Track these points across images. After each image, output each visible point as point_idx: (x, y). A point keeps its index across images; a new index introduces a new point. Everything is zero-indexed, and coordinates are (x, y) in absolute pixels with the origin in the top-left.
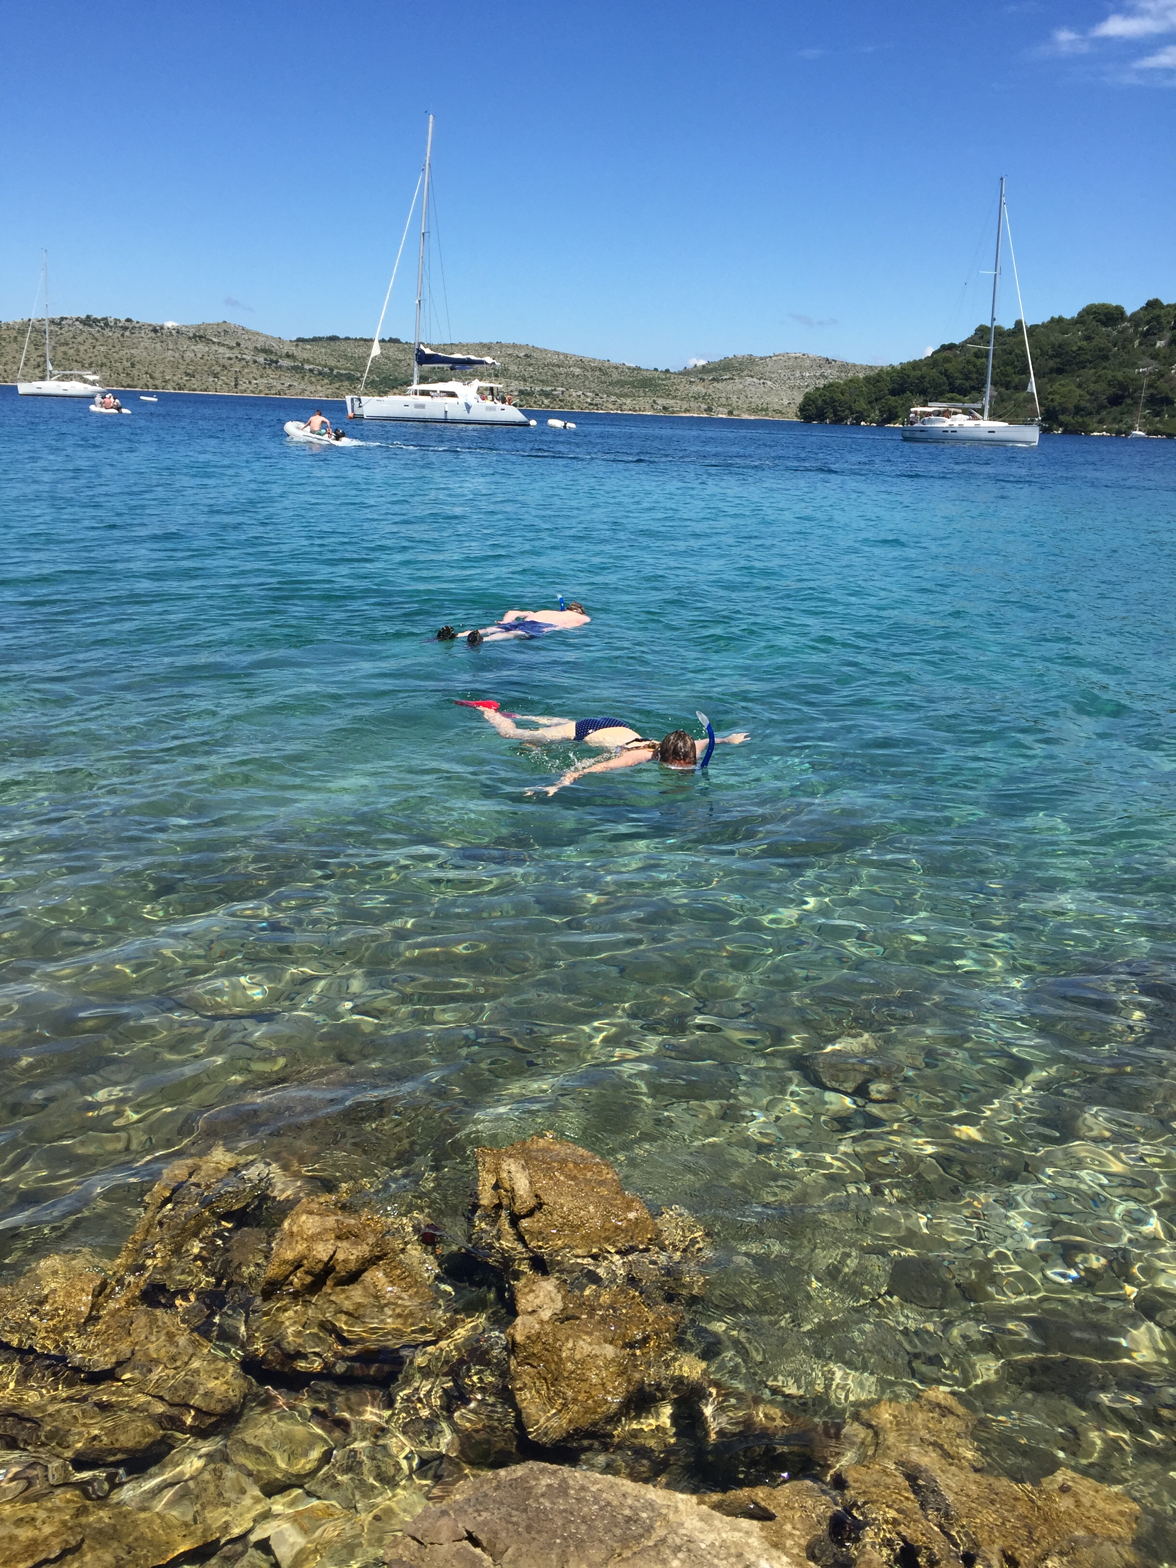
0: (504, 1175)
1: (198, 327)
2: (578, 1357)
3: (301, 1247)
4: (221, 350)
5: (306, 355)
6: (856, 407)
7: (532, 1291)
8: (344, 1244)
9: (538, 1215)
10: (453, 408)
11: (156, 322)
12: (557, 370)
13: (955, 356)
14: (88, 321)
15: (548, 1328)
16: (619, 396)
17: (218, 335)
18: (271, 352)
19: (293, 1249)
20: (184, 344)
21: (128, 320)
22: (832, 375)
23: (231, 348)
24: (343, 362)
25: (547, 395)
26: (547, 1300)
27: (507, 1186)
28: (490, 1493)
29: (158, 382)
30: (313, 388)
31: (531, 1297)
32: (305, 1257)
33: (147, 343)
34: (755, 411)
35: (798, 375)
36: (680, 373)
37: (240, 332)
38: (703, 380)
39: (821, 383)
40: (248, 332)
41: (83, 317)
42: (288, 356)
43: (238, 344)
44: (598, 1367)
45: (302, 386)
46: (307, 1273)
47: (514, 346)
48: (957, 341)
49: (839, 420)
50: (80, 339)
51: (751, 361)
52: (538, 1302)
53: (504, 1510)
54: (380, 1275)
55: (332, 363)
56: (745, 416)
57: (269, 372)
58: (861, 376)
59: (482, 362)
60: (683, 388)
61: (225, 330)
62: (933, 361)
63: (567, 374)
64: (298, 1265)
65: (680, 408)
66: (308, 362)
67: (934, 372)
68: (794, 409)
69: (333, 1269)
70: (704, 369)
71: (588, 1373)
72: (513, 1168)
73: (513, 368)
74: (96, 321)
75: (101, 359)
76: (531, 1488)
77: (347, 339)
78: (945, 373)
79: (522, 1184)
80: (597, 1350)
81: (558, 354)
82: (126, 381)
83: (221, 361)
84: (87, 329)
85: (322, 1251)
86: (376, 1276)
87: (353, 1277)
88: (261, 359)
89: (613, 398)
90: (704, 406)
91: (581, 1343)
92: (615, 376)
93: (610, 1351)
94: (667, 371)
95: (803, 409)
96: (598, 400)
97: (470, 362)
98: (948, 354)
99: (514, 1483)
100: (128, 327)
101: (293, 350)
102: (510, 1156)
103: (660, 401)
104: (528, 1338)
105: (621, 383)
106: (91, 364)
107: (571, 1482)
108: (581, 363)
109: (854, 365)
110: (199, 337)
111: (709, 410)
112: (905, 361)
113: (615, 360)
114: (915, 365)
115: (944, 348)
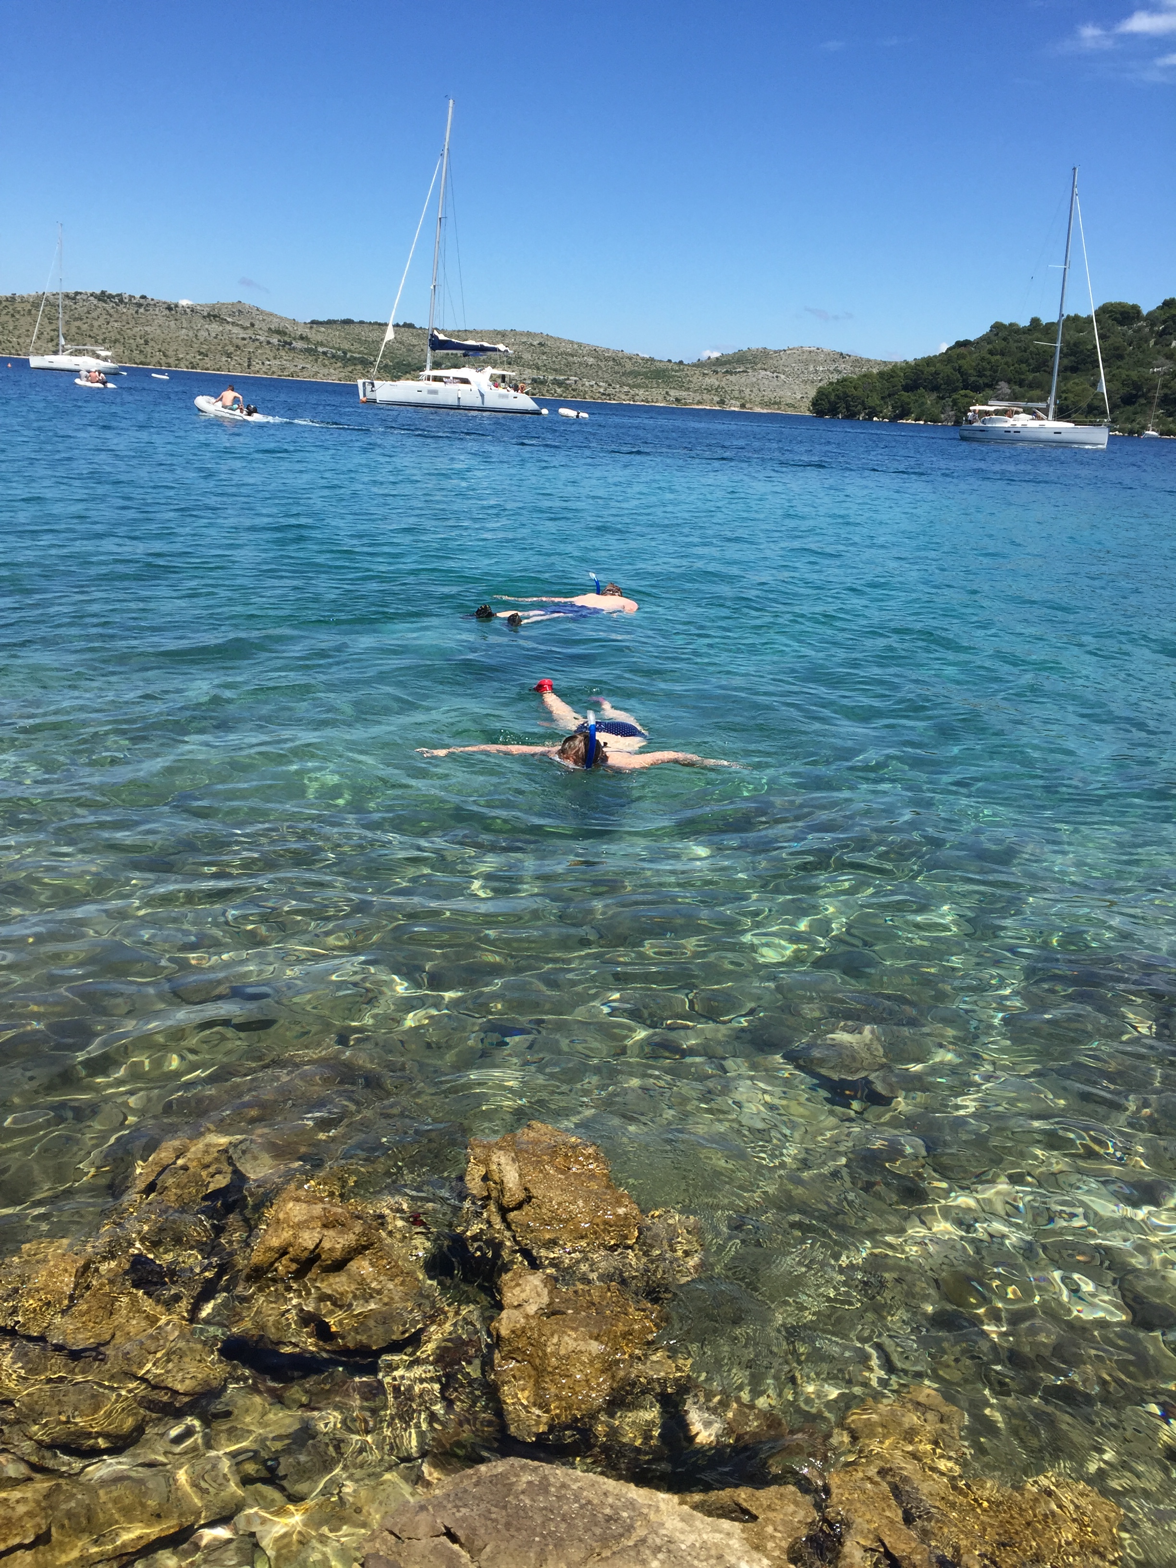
0: (494, 1167)
1: (213, 307)
2: (563, 1352)
3: (286, 1235)
4: (235, 330)
5: (320, 338)
6: (870, 402)
7: (518, 1285)
8: (331, 1233)
9: (526, 1208)
10: (467, 395)
11: (171, 299)
12: (570, 359)
13: (971, 353)
14: (103, 297)
15: (533, 1322)
16: (631, 387)
17: (232, 315)
18: (285, 334)
19: (278, 1236)
20: (199, 322)
21: (143, 297)
22: (846, 370)
23: (245, 328)
24: (356, 345)
25: (560, 384)
26: (534, 1294)
27: (496, 1178)
28: (469, 1489)
29: (171, 361)
30: (326, 371)
31: (517, 1291)
32: (291, 1245)
33: (161, 320)
34: (768, 404)
35: (811, 369)
36: (694, 365)
37: (255, 312)
38: (716, 372)
39: (835, 377)
40: (262, 312)
41: (98, 292)
42: (302, 338)
43: (252, 325)
44: (583, 1363)
45: (315, 369)
46: (292, 1260)
47: (529, 334)
48: (972, 339)
49: (851, 416)
50: (94, 314)
51: (765, 354)
52: (523, 1296)
53: (483, 1506)
54: (366, 1264)
55: (346, 346)
56: (758, 410)
57: (283, 353)
58: (875, 371)
59: (495, 350)
60: (697, 380)
61: (239, 310)
62: (947, 357)
63: (580, 363)
64: (283, 1252)
65: (692, 400)
66: (322, 344)
67: (948, 370)
68: (807, 403)
69: (319, 1256)
70: (718, 362)
71: (572, 1370)
72: (503, 1160)
73: (527, 356)
74: (111, 297)
75: (114, 335)
76: (512, 1484)
77: (362, 322)
78: (959, 370)
79: (511, 1177)
80: (582, 1346)
81: (572, 342)
82: (139, 358)
83: (235, 341)
84: (101, 304)
85: (308, 1239)
86: (363, 1266)
87: (338, 1265)
88: (275, 340)
89: (626, 389)
90: (717, 399)
91: (566, 1338)
92: (629, 366)
93: (595, 1347)
94: (681, 362)
95: (815, 403)
96: (610, 390)
97: (483, 349)
98: (962, 350)
99: (495, 1480)
100: (143, 304)
101: (307, 332)
102: (501, 1148)
103: (673, 393)
104: (513, 1332)
105: (634, 374)
106: (104, 340)
107: (552, 1480)
108: (595, 352)
109: (869, 361)
110: (213, 316)
111: (722, 402)
112: (919, 357)
113: (629, 350)
114: (929, 361)
115: (959, 344)
